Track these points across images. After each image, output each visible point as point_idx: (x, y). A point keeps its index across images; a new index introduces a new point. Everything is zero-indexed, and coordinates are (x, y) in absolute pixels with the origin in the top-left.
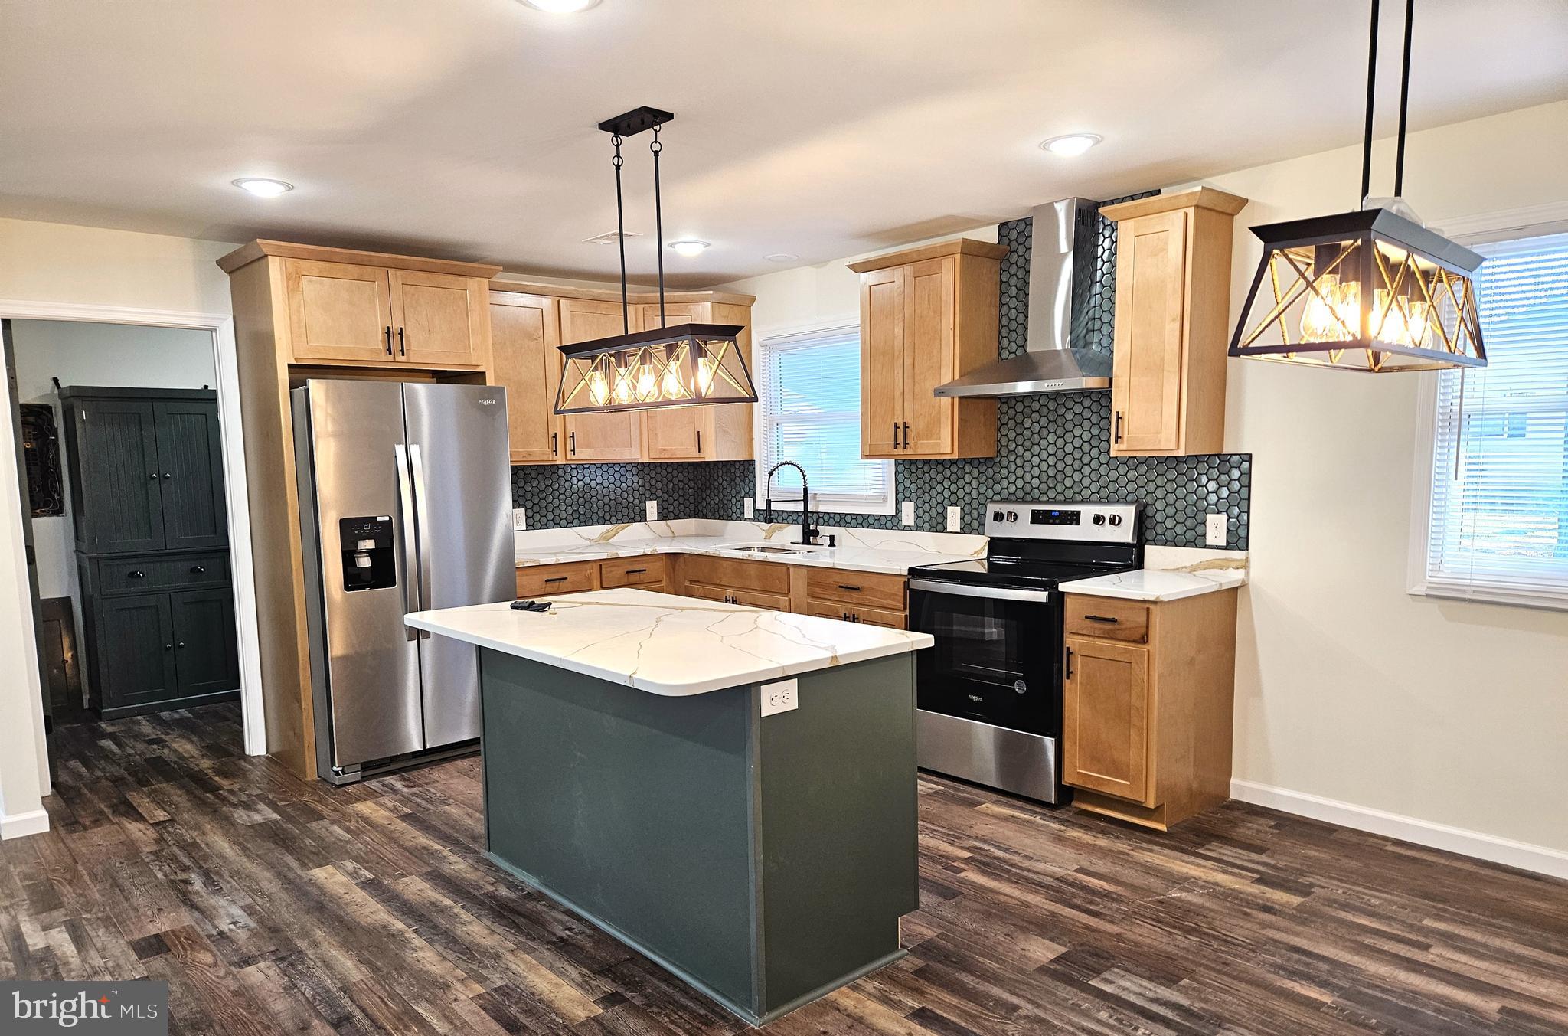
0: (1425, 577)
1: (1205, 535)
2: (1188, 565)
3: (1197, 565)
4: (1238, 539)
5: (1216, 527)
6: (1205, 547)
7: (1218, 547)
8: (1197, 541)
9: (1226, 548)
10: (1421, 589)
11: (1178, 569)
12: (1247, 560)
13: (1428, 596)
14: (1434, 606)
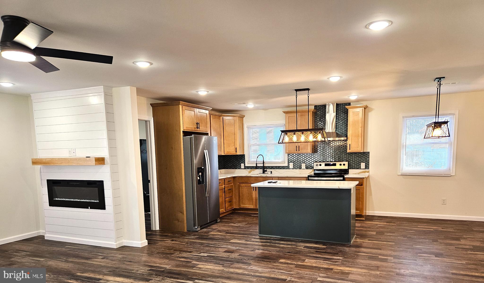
0: (400, 172)
1: (361, 167)
2: (358, 173)
3: (360, 172)
4: (367, 167)
5: (363, 165)
6: (361, 169)
7: (363, 169)
8: (359, 168)
9: (365, 169)
10: (400, 174)
11: (356, 173)
12: (369, 171)
13: (401, 175)
14: (402, 176)
